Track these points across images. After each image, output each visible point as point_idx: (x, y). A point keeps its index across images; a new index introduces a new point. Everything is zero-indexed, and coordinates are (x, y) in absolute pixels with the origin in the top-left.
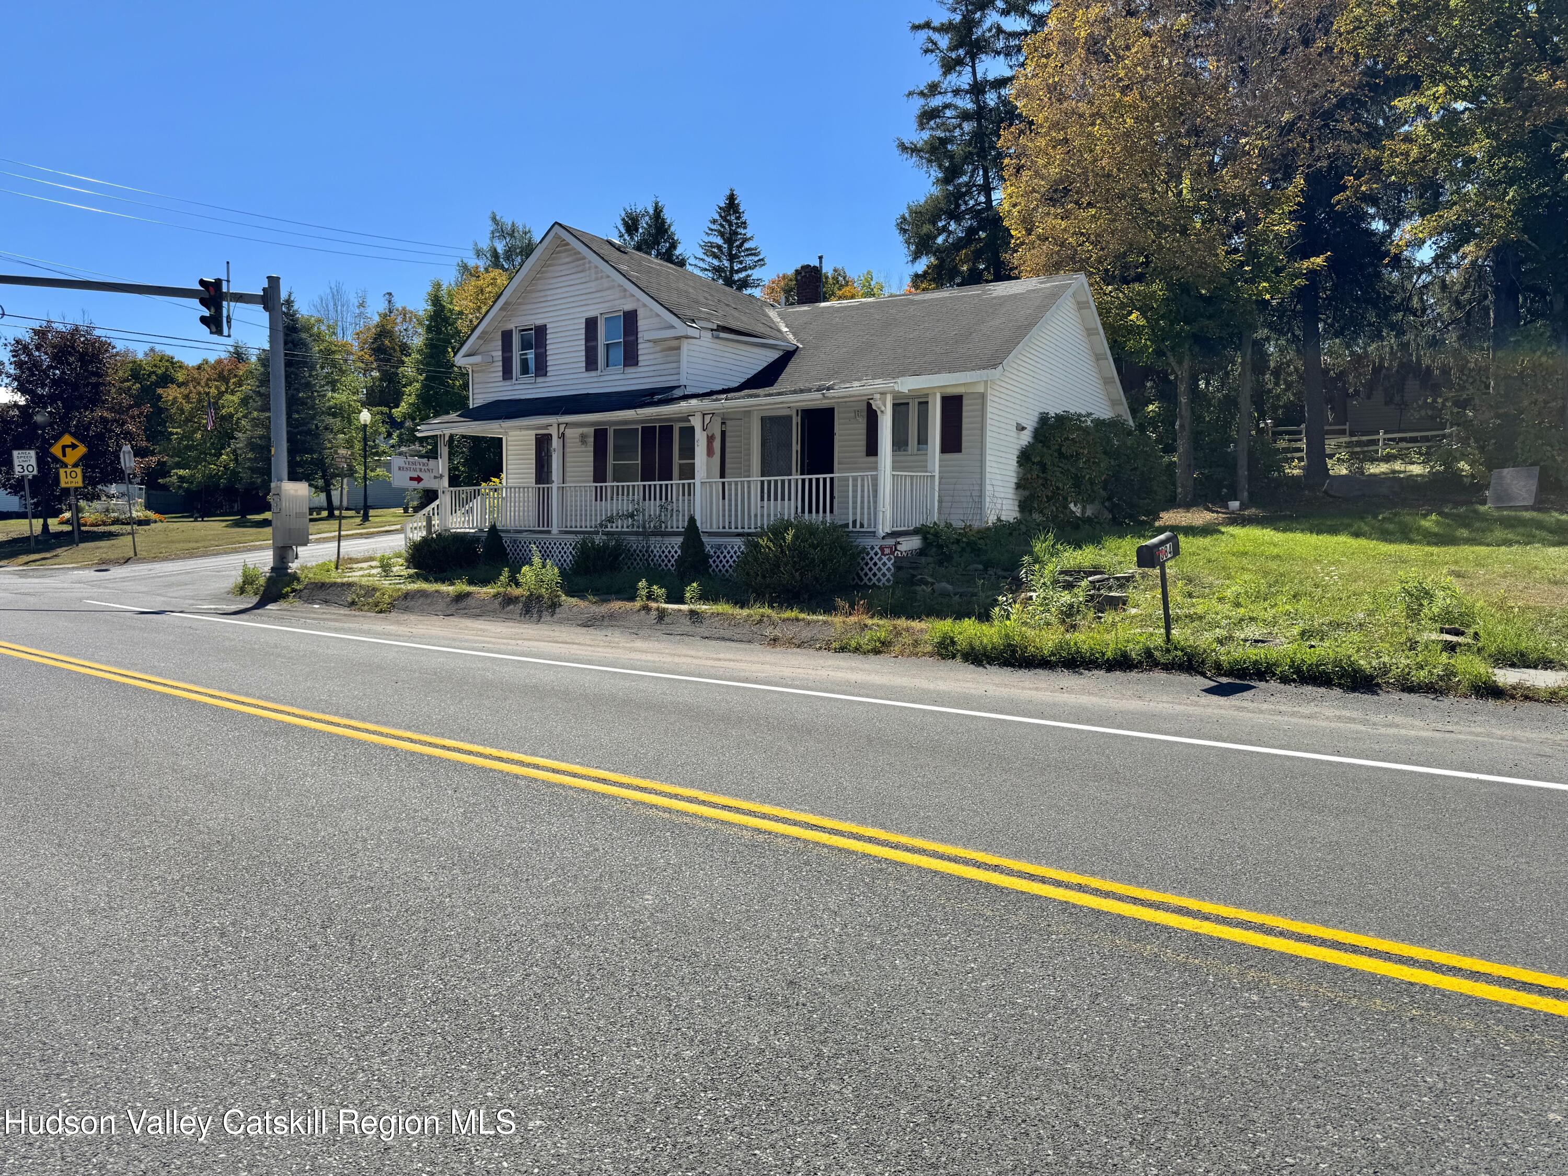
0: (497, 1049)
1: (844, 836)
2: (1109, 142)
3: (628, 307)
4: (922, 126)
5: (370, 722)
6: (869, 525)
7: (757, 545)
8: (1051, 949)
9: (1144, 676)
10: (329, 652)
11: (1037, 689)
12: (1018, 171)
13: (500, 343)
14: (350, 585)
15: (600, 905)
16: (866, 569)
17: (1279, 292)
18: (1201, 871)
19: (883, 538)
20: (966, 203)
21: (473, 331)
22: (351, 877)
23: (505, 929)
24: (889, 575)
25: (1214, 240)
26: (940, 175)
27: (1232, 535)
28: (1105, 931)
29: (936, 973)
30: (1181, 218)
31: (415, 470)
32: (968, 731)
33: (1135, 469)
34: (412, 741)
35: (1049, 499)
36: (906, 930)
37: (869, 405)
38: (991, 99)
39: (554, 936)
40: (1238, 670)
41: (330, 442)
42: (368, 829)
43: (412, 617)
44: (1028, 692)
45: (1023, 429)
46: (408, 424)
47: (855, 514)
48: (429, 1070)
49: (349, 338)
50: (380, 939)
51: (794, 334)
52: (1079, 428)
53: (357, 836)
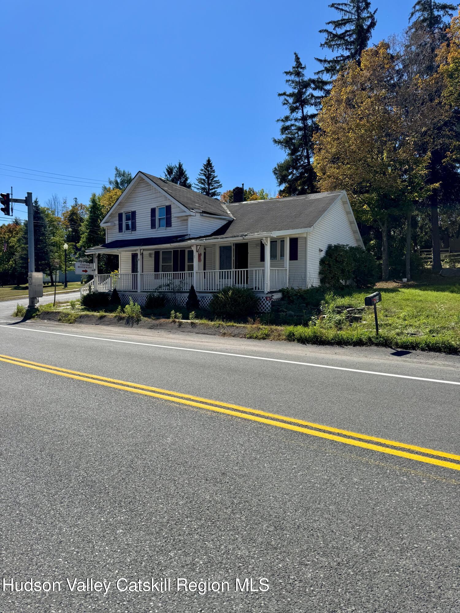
0: (106, 501)
1: (247, 414)
2: (355, 140)
3: (167, 204)
4: (283, 133)
5: (64, 368)
6: (261, 288)
7: (217, 297)
8: (326, 459)
9: (368, 348)
10: (50, 339)
11: (326, 353)
12: (320, 151)
13: (118, 218)
14: (59, 313)
15: (150, 442)
16: (260, 306)
17: (422, 197)
18: (386, 427)
19: (267, 294)
20: (300, 163)
21: (108, 212)
22: (53, 431)
23: (112, 452)
24: (269, 308)
25: (396, 177)
26: (290, 152)
27: (403, 292)
28: (347, 452)
29: (280, 470)
30: (383, 168)
31: (84, 268)
32: (298, 371)
33: (366, 266)
34: (80, 375)
35: (332, 278)
36: (269, 452)
37: (261, 242)
38: (309, 122)
39: (131, 455)
40: (405, 346)
41: (52, 256)
42: (60, 411)
43: (83, 325)
44: (323, 354)
45: (322, 251)
46: (83, 249)
47: (256, 284)
48: (79, 509)
49: (60, 216)
50: (63, 456)
51: (233, 214)
52: (344, 250)
53: (56, 414)
